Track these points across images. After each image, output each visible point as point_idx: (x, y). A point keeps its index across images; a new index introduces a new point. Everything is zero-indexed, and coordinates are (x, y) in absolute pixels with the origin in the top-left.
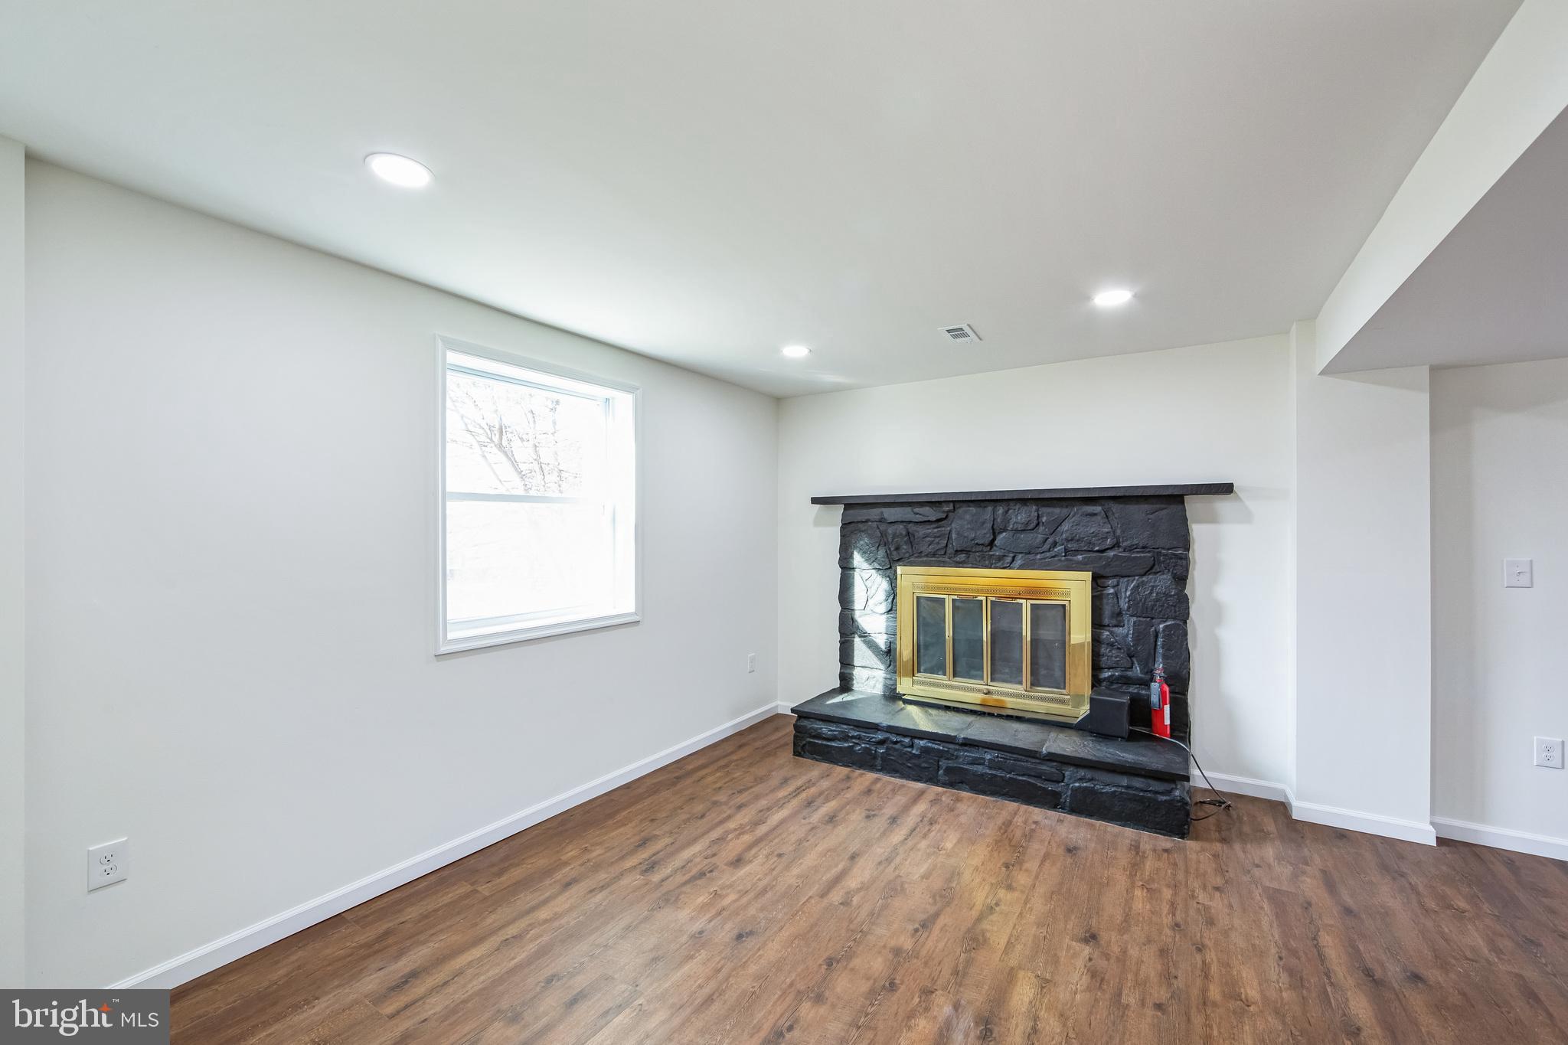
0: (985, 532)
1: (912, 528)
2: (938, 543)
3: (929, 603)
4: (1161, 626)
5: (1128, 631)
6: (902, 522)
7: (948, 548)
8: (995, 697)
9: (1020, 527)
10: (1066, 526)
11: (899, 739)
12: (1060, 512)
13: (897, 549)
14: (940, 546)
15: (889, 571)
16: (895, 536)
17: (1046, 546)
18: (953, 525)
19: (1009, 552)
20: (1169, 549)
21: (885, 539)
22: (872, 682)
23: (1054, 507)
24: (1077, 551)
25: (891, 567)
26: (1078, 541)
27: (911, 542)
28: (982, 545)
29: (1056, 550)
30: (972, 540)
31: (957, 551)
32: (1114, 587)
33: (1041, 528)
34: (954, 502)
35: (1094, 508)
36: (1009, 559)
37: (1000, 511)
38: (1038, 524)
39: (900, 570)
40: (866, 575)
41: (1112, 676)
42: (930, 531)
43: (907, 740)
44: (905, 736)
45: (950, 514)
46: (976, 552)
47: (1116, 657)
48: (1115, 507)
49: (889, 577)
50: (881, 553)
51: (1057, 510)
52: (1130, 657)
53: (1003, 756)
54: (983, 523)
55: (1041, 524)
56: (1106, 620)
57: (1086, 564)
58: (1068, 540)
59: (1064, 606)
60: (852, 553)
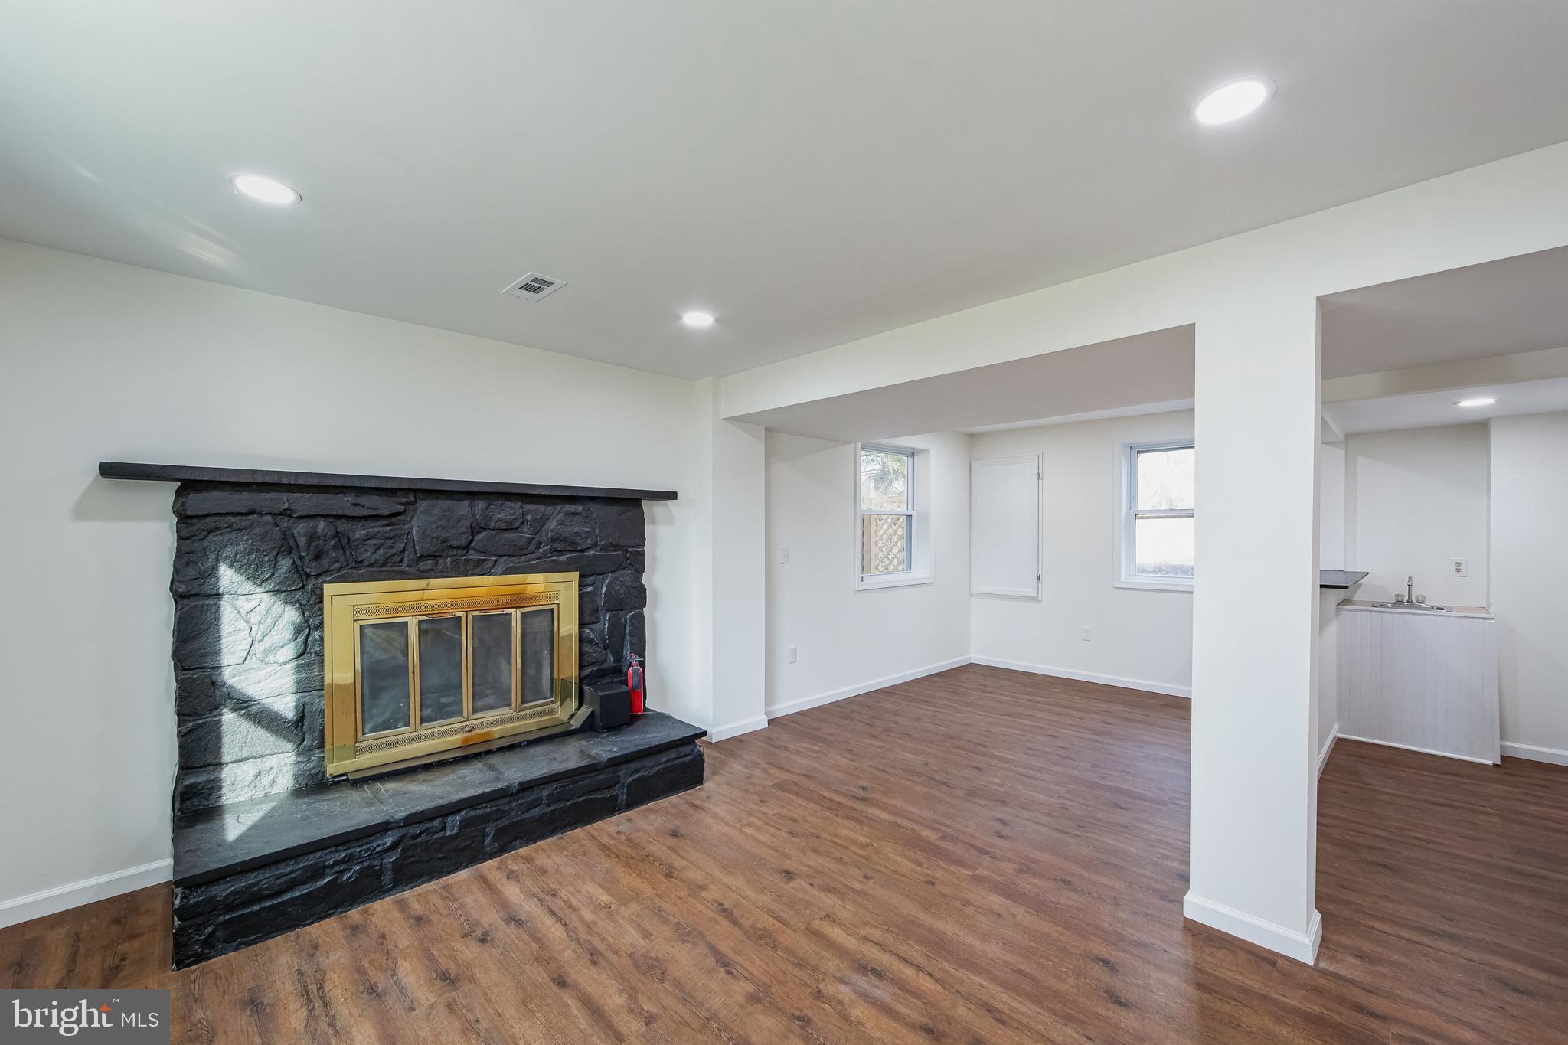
0: (462, 530)
1: (342, 526)
2: (391, 547)
3: (380, 632)
4: (628, 616)
5: (604, 625)
6: (327, 516)
7: (407, 553)
8: (478, 732)
9: (503, 526)
10: (551, 525)
11: (424, 826)
12: (545, 510)
13: (317, 557)
14: (394, 551)
15: (299, 593)
16: (312, 537)
17: (532, 547)
18: (413, 522)
19: (490, 554)
20: (633, 547)
21: (292, 543)
22: (265, 781)
23: (538, 503)
24: (560, 552)
25: (303, 587)
26: (562, 541)
27: (343, 548)
28: (457, 548)
29: (541, 551)
30: (443, 542)
31: (422, 556)
32: (592, 585)
33: (525, 528)
34: (416, 491)
35: (576, 507)
36: (490, 564)
37: (481, 505)
38: (522, 523)
39: (329, 589)
40: (245, 605)
41: (591, 672)
42: (376, 529)
43: (437, 823)
44: (432, 819)
45: (410, 507)
46: (447, 557)
47: (595, 652)
48: (594, 507)
49: (298, 601)
50: (285, 564)
51: (542, 508)
52: (605, 649)
53: (561, 785)
54: (459, 520)
55: (525, 523)
56: (587, 618)
57: (569, 564)
58: (554, 540)
59: (552, 610)
60: (215, 568)
